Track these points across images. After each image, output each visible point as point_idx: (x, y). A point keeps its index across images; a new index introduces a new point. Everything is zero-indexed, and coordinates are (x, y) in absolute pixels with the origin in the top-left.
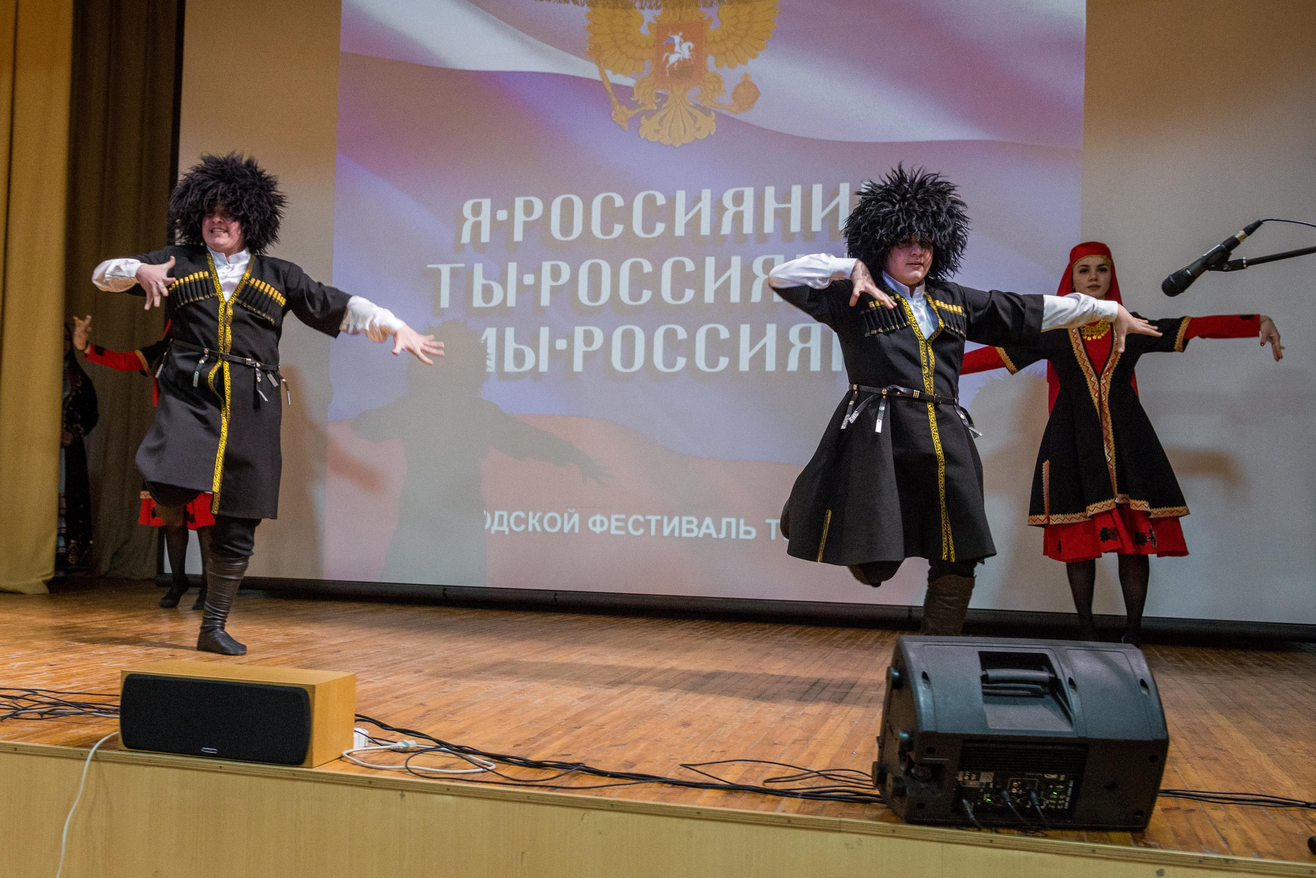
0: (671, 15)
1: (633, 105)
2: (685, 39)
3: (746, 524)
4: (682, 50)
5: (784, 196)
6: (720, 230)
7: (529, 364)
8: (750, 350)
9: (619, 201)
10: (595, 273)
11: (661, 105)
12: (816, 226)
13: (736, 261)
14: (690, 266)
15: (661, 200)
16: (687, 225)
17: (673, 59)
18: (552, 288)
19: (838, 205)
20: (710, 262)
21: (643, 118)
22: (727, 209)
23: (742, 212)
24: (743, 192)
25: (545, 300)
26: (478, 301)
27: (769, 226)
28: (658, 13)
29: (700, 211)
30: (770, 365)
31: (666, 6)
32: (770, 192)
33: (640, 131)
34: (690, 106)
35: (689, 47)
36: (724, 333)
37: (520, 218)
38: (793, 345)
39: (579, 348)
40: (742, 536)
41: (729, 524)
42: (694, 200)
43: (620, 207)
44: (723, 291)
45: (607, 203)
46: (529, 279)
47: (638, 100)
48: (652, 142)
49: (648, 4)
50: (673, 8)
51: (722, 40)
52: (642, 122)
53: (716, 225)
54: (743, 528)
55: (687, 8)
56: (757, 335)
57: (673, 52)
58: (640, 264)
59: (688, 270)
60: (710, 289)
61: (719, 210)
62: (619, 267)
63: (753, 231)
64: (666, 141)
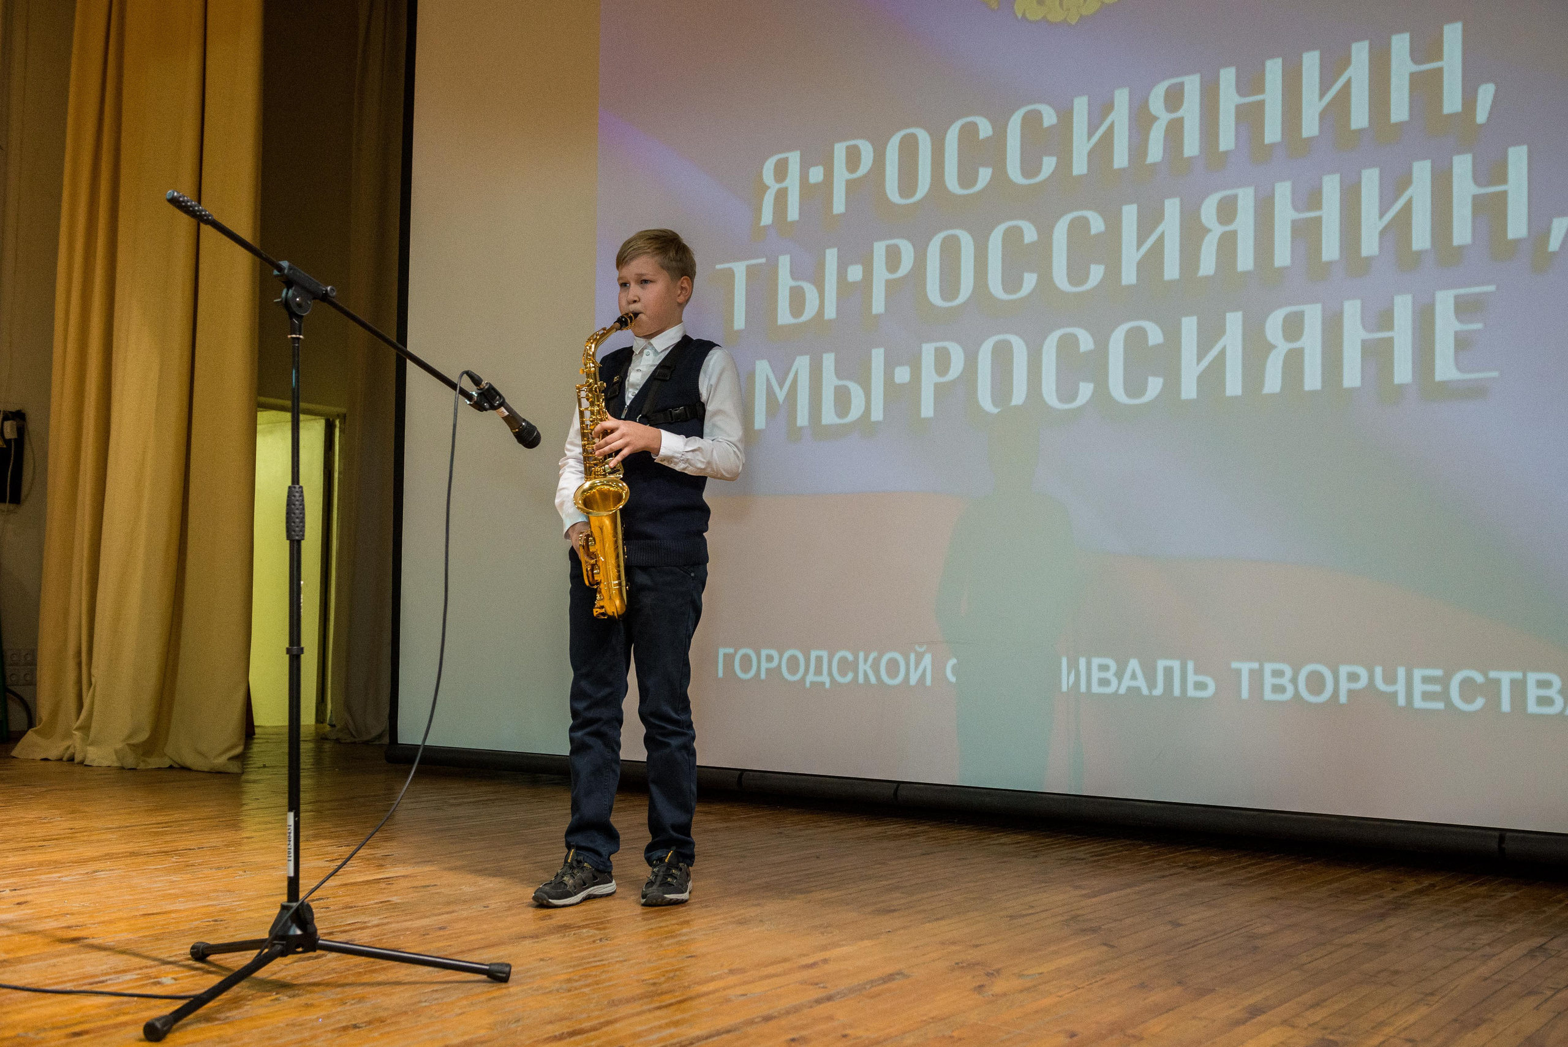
3: (1197, 671)
5: (1250, 83)
6: (1145, 155)
7: (856, 411)
8: (1200, 359)
9: (985, 129)
10: (950, 252)
12: (1310, 127)
13: (1172, 207)
14: (1097, 224)
15: (1049, 117)
16: (1091, 154)
18: (888, 282)
19: (1347, 86)
22: (1155, 119)
23: (1181, 120)
24: (1182, 85)
25: (878, 306)
26: (784, 316)
27: (1227, 140)
29: (1113, 125)
30: (1234, 386)
32: (1228, 77)
33: (1015, 7)
36: (1155, 335)
37: (841, 175)
38: (1272, 347)
39: (929, 378)
40: (1191, 692)
41: (1168, 671)
42: (1101, 110)
43: (988, 138)
44: (1152, 261)
45: (969, 133)
46: (855, 273)
48: (1034, 23)
53: (1138, 148)
54: (1192, 678)
56: (1209, 335)
58: (1019, 230)
59: (1093, 231)
60: (1131, 256)
61: (1141, 120)
62: (987, 238)
63: (1201, 152)
64: (1057, 16)
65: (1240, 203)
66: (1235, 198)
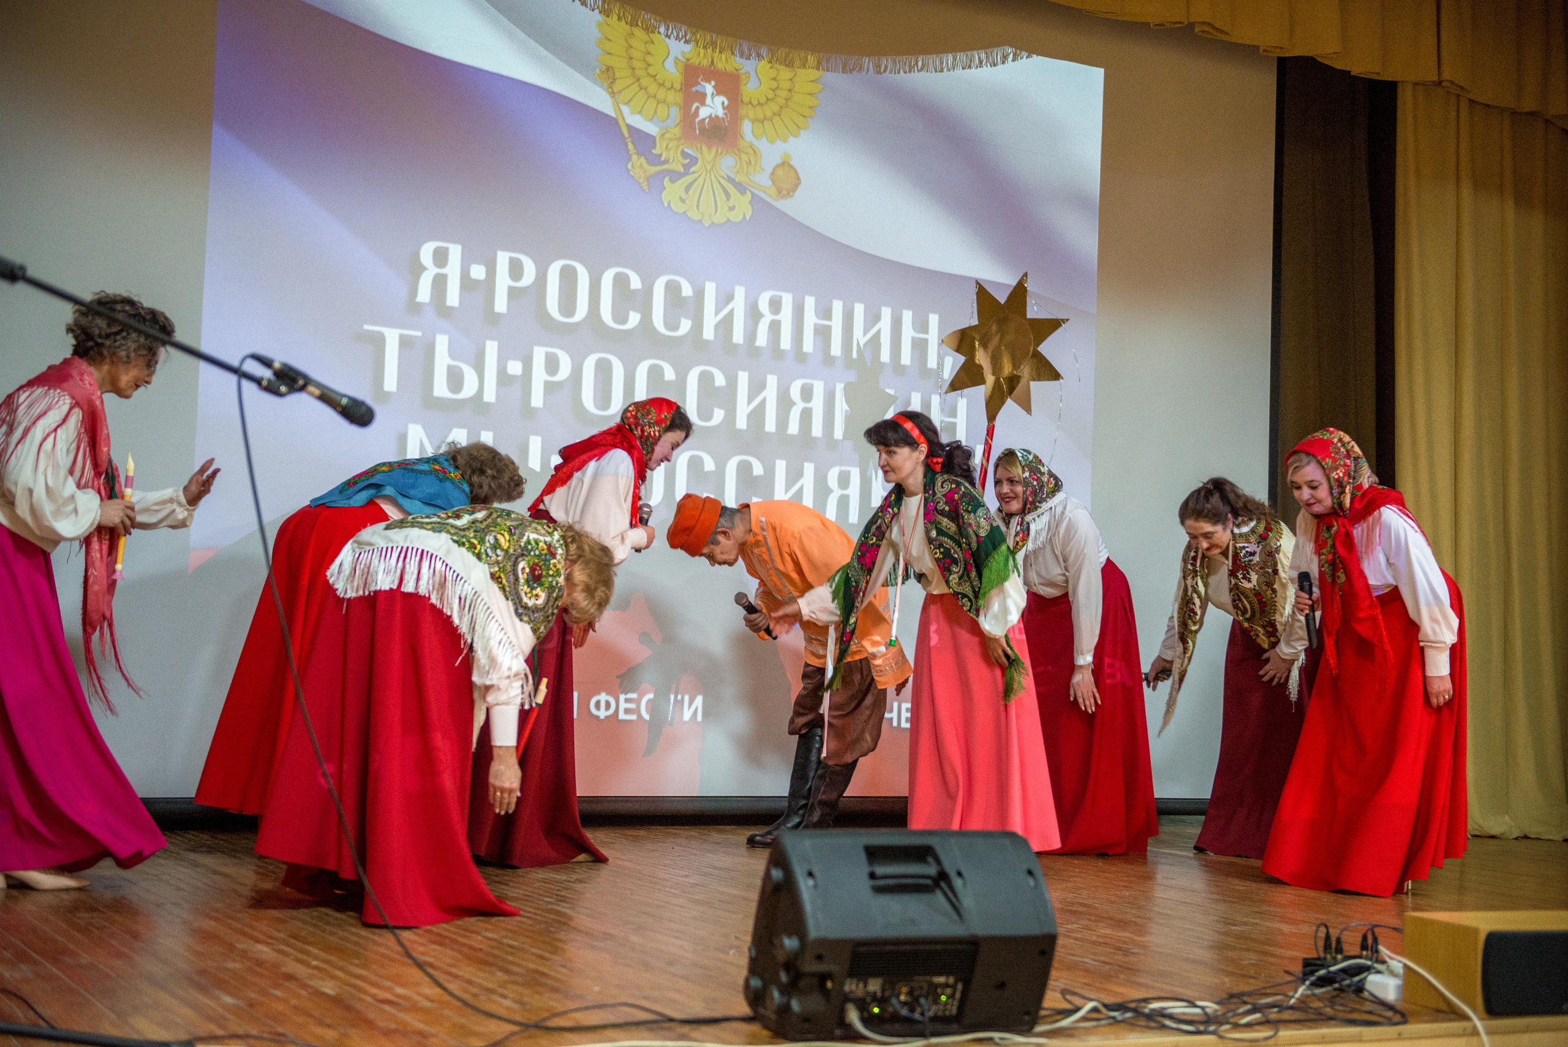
0: (702, 55)
1: (655, 160)
2: (719, 91)
4: (714, 106)
5: (824, 311)
6: (755, 340)
8: (786, 490)
9: (636, 283)
10: (603, 370)
11: (690, 168)
13: (772, 381)
14: (720, 380)
15: (687, 290)
16: (717, 326)
17: (704, 112)
18: (547, 384)
19: (879, 332)
20: (743, 378)
21: (667, 179)
22: (762, 316)
23: (779, 322)
24: (781, 297)
25: (537, 399)
26: (441, 390)
27: (808, 346)
28: (688, 48)
29: (732, 310)
31: (697, 43)
32: (810, 302)
33: (663, 196)
34: (723, 177)
35: (723, 103)
36: (758, 469)
37: (503, 281)
38: (831, 491)
42: (725, 297)
43: (637, 290)
45: (621, 282)
46: (516, 368)
47: (661, 155)
48: (676, 213)
49: (675, 34)
50: (705, 47)
51: (759, 104)
52: (665, 184)
53: (751, 335)
55: (720, 52)
56: (794, 475)
57: (703, 103)
58: (661, 368)
59: (717, 384)
60: (743, 410)
61: (754, 314)
62: (635, 369)
63: (791, 347)
64: (694, 215)
65: (815, 391)
66: (812, 385)
